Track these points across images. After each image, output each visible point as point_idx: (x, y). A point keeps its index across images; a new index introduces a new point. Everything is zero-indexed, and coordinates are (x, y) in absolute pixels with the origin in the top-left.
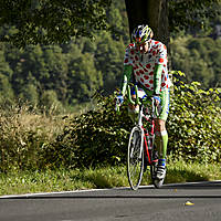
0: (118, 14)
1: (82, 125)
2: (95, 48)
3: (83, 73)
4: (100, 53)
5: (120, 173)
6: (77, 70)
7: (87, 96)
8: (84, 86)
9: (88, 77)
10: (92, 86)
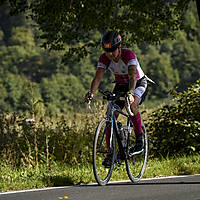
0: (192, 17)
1: (160, 118)
2: (171, 48)
3: (160, 72)
4: (175, 53)
5: (194, 161)
6: (156, 69)
7: (164, 92)
8: (162, 84)
9: (165, 75)
10: (169, 83)
